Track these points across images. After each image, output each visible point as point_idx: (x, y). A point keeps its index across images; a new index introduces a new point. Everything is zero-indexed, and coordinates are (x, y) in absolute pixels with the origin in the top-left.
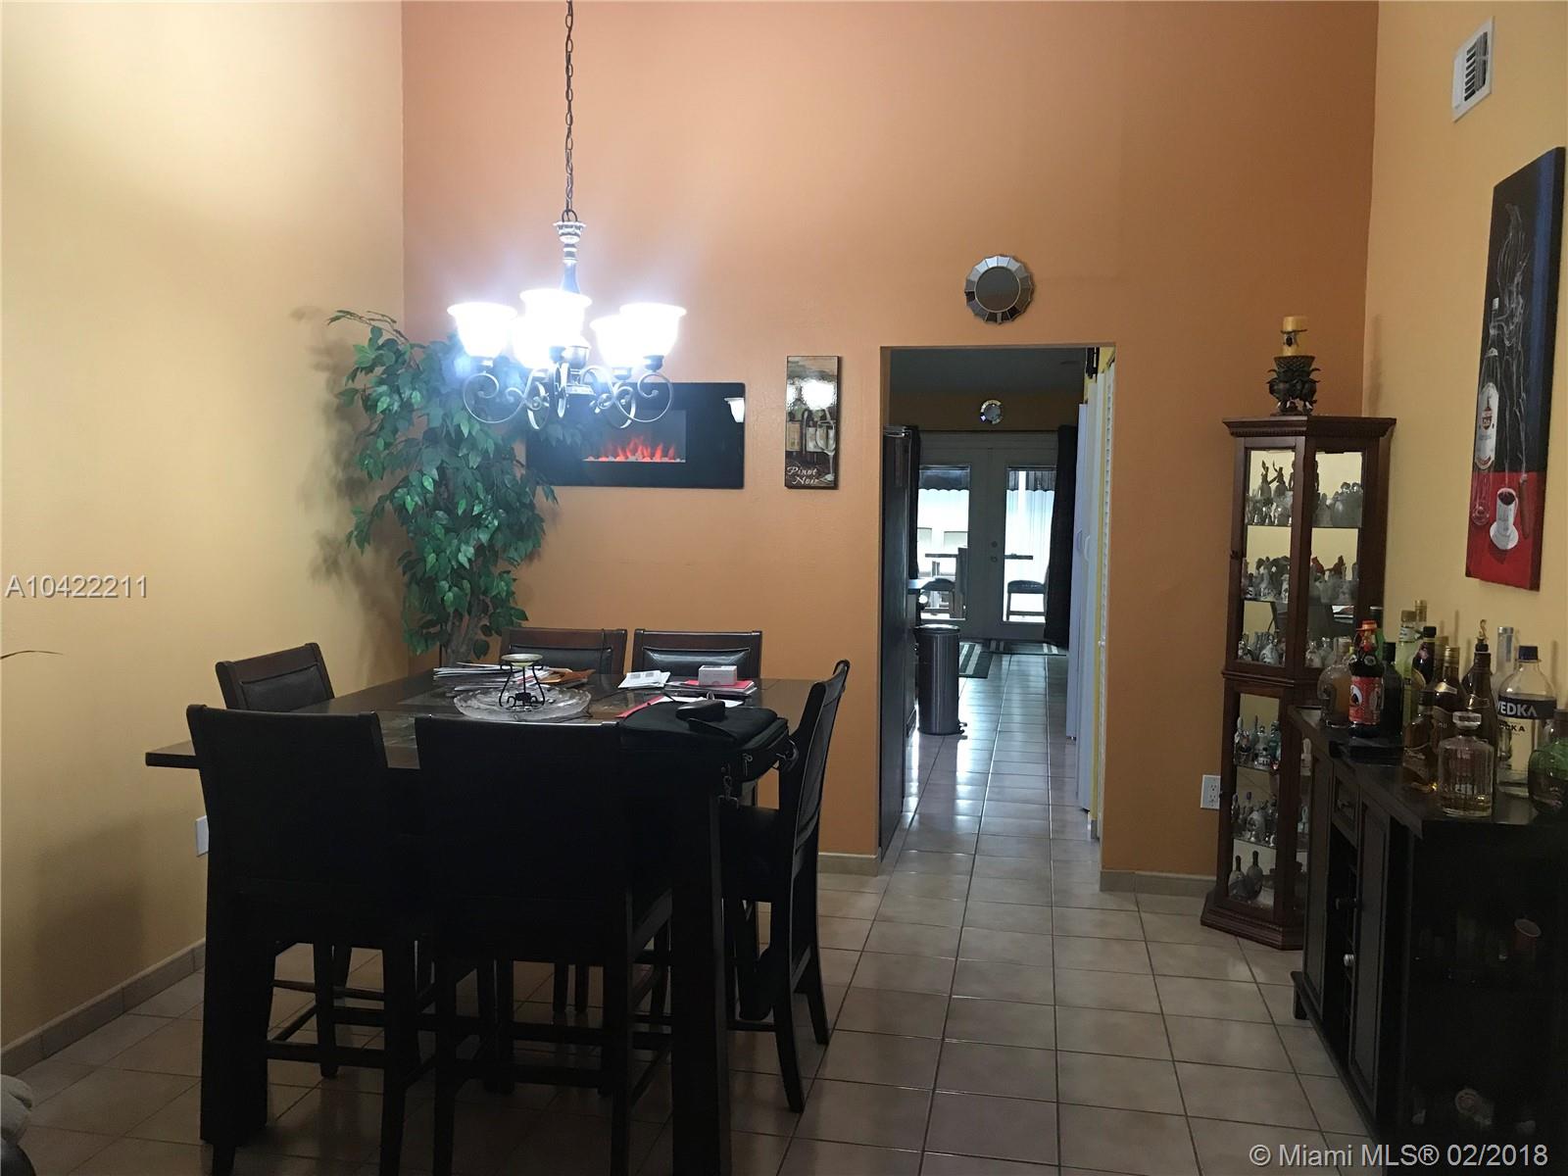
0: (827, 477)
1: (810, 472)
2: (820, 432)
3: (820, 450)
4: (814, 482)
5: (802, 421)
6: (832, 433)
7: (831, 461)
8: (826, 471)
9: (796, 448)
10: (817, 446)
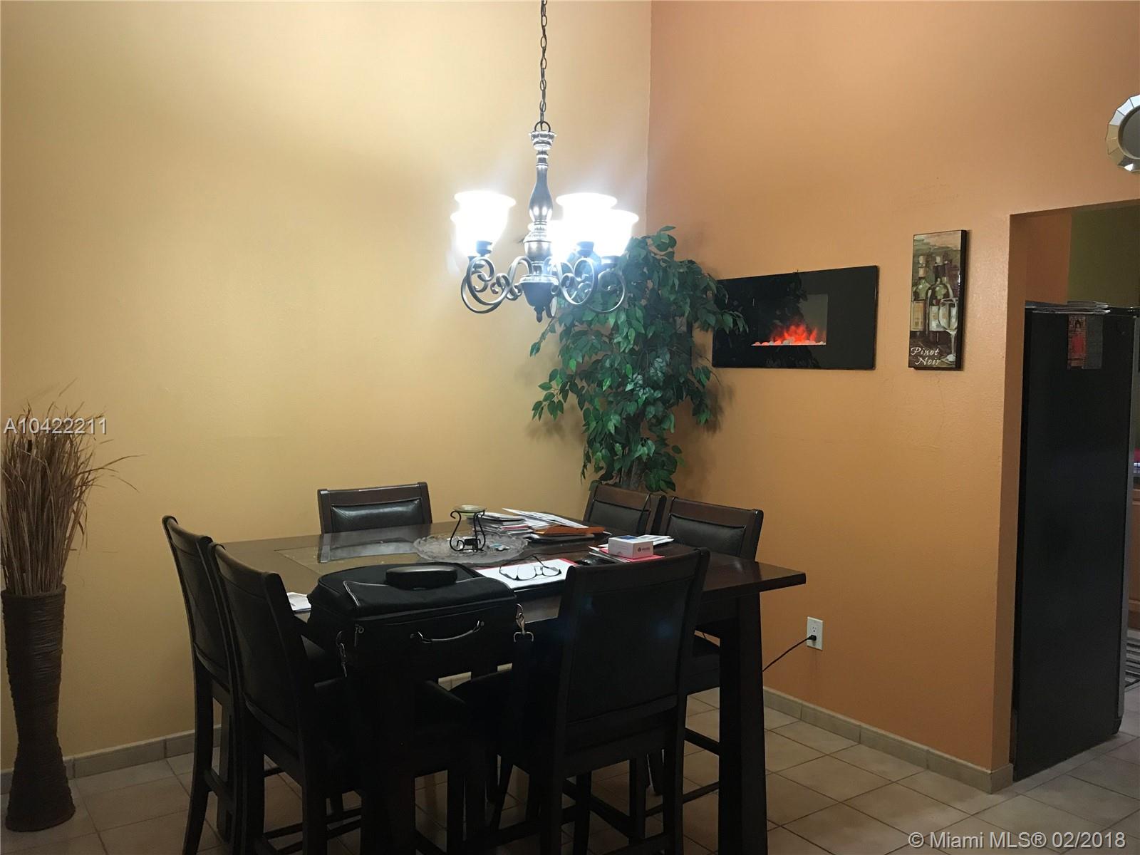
0: (948, 357)
1: (932, 353)
2: (943, 311)
3: (942, 330)
4: (936, 363)
5: (926, 300)
6: (954, 311)
7: (953, 340)
8: (948, 351)
9: (920, 328)
10: (939, 325)
